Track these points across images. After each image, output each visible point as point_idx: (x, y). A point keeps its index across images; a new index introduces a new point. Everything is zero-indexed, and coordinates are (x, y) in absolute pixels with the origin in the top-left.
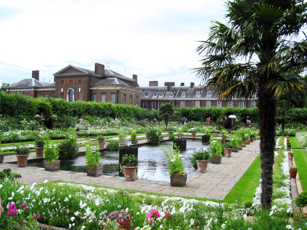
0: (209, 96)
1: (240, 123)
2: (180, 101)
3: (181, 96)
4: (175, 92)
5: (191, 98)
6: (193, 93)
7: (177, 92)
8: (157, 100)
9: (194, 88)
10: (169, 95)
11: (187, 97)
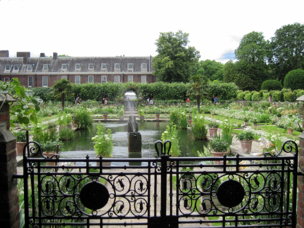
0: (78, 69)
1: (143, 101)
2: (42, 75)
3: (42, 70)
4: (34, 65)
5: (55, 72)
6: (57, 66)
7: (36, 65)
8: (11, 75)
9: (58, 60)
10: (27, 67)
11: (50, 71)
